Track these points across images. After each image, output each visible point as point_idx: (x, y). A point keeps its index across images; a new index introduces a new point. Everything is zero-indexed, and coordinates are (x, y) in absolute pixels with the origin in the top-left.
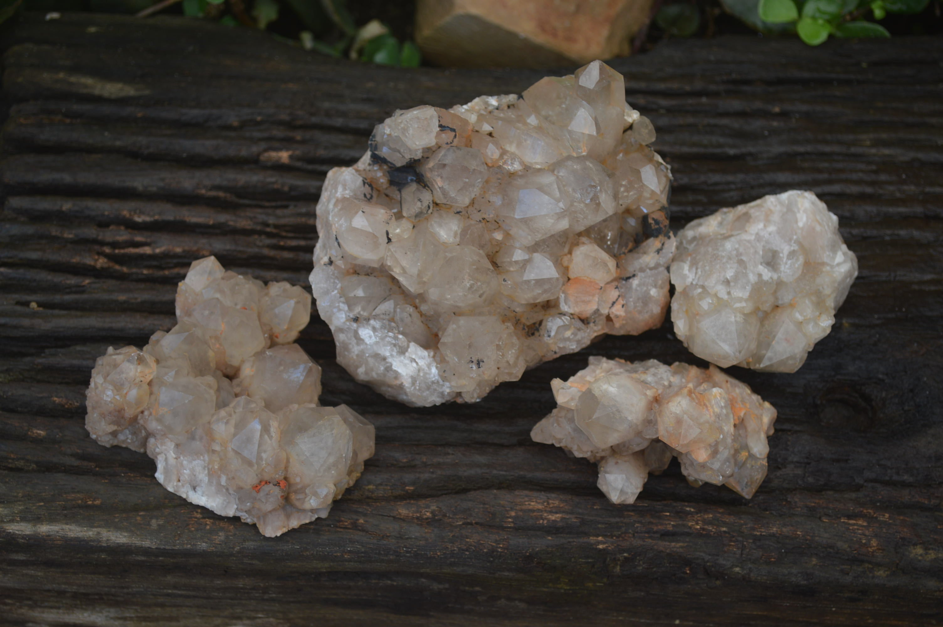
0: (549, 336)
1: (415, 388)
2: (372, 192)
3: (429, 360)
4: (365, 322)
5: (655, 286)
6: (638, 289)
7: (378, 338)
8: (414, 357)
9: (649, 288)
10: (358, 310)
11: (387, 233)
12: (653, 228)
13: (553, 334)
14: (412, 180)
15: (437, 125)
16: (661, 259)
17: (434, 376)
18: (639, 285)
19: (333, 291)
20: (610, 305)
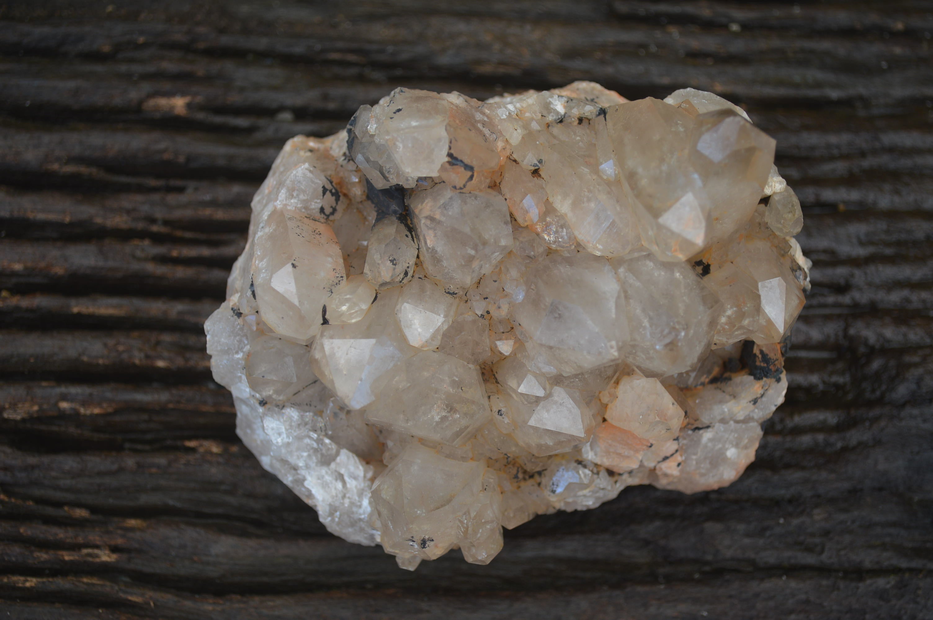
0: (553, 492)
1: (333, 520)
2: (337, 203)
3: (362, 485)
4: (276, 409)
5: (737, 446)
6: (710, 444)
7: (291, 438)
8: (343, 471)
9: (727, 446)
10: (268, 392)
11: (324, 311)
12: (758, 363)
13: (559, 490)
14: (395, 212)
15: (446, 153)
16: (756, 410)
17: (364, 513)
18: (710, 440)
19: (237, 353)
20: (660, 459)
